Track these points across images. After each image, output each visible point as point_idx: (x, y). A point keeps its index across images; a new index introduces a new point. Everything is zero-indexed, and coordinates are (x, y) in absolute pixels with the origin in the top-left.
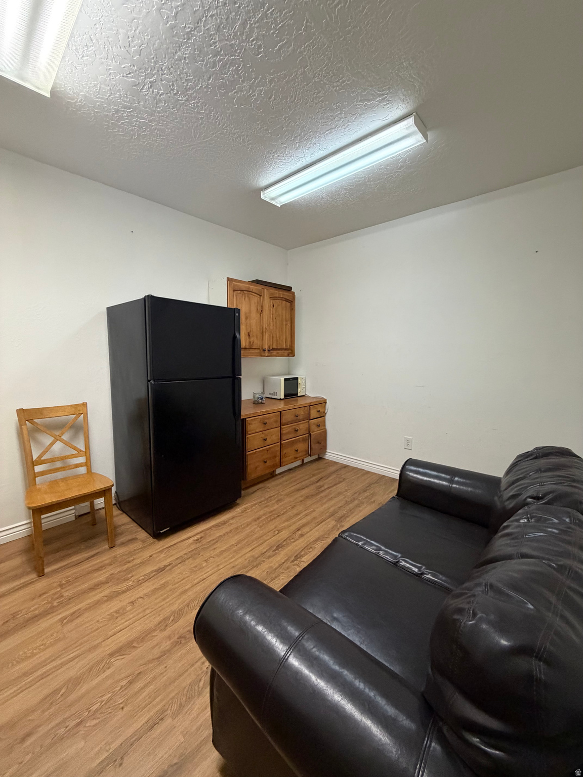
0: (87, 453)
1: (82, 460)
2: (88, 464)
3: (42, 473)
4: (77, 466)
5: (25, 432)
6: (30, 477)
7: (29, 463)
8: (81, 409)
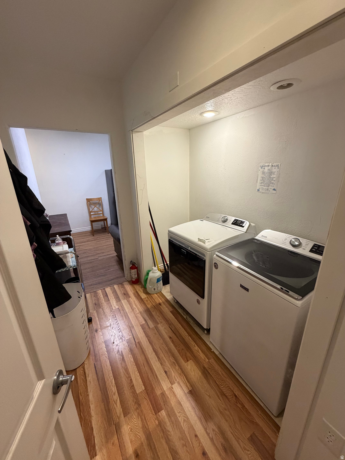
0: (103, 211)
1: (101, 212)
2: (103, 214)
3: (93, 215)
4: (100, 214)
5: (88, 205)
6: (90, 215)
7: (90, 212)
8: (100, 199)
